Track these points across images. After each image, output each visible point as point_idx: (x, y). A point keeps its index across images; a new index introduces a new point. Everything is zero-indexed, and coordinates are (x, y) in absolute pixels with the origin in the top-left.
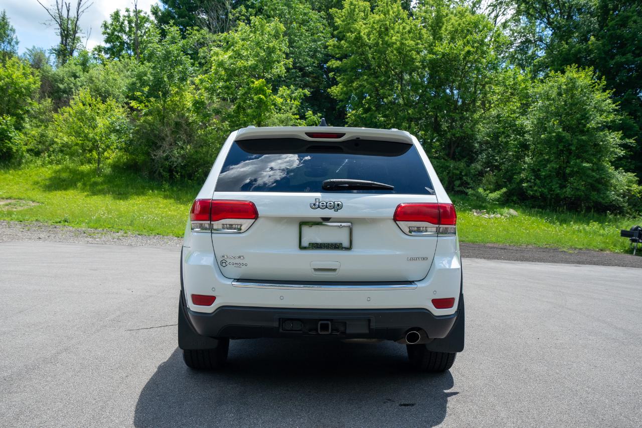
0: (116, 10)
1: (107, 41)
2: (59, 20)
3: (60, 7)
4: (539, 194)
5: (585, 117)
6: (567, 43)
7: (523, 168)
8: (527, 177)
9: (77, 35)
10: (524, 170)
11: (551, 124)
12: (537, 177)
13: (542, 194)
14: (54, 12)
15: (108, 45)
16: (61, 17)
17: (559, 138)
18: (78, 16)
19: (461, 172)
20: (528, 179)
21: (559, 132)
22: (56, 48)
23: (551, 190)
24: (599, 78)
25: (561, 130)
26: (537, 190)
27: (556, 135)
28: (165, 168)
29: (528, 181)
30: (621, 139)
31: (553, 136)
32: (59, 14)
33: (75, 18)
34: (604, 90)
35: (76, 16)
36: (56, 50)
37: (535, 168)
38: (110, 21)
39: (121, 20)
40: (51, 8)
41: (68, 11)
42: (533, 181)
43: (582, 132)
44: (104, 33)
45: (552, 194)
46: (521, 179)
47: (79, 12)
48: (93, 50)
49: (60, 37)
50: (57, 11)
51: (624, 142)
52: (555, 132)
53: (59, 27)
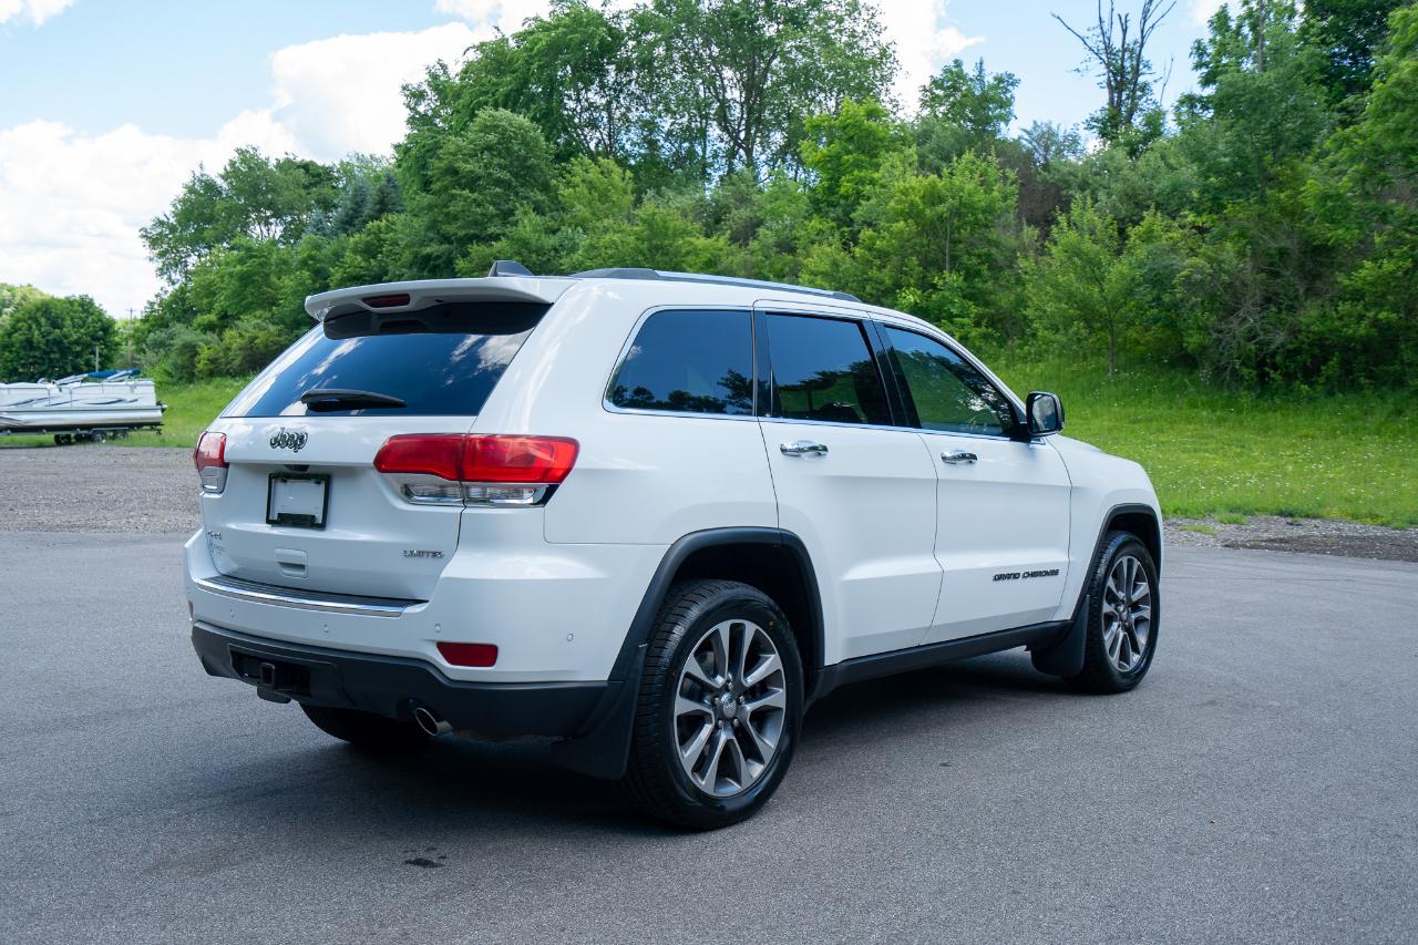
0: (1217, 10)
1: (1206, 82)
2: (1104, 57)
3: (1106, 26)
9: (1141, 79)
14: (1096, 41)
15: (1210, 90)
16: (1108, 48)
18: (1143, 38)
22: (1098, 115)
28: (1249, 358)
32: (1105, 43)
33: (1135, 43)
35: (1140, 40)
36: (1097, 121)
38: (1207, 35)
39: (1233, 25)
40: (1089, 34)
41: (1125, 31)
44: (1198, 66)
47: (1146, 30)
48: (1177, 104)
49: (1106, 91)
50: (1101, 38)
53: (1105, 71)
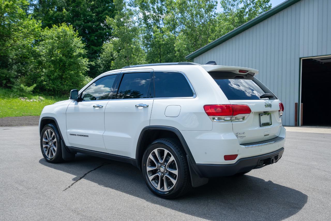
4: (52, 88)
5: (72, 50)
6: (52, 10)
7: (42, 74)
8: (45, 79)
10: (43, 75)
11: (56, 52)
12: (50, 79)
13: (54, 88)
17: (61, 60)
19: (6, 76)
20: (46, 80)
21: (60, 57)
23: (58, 86)
24: (75, 31)
25: (61, 56)
26: (50, 86)
27: (59, 58)
29: (45, 81)
30: (89, 62)
31: (58, 59)
34: (78, 37)
37: (48, 74)
42: (48, 81)
43: (70, 57)
45: (58, 88)
46: (42, 80)
51: (90, 63)
52: (58, 57)
